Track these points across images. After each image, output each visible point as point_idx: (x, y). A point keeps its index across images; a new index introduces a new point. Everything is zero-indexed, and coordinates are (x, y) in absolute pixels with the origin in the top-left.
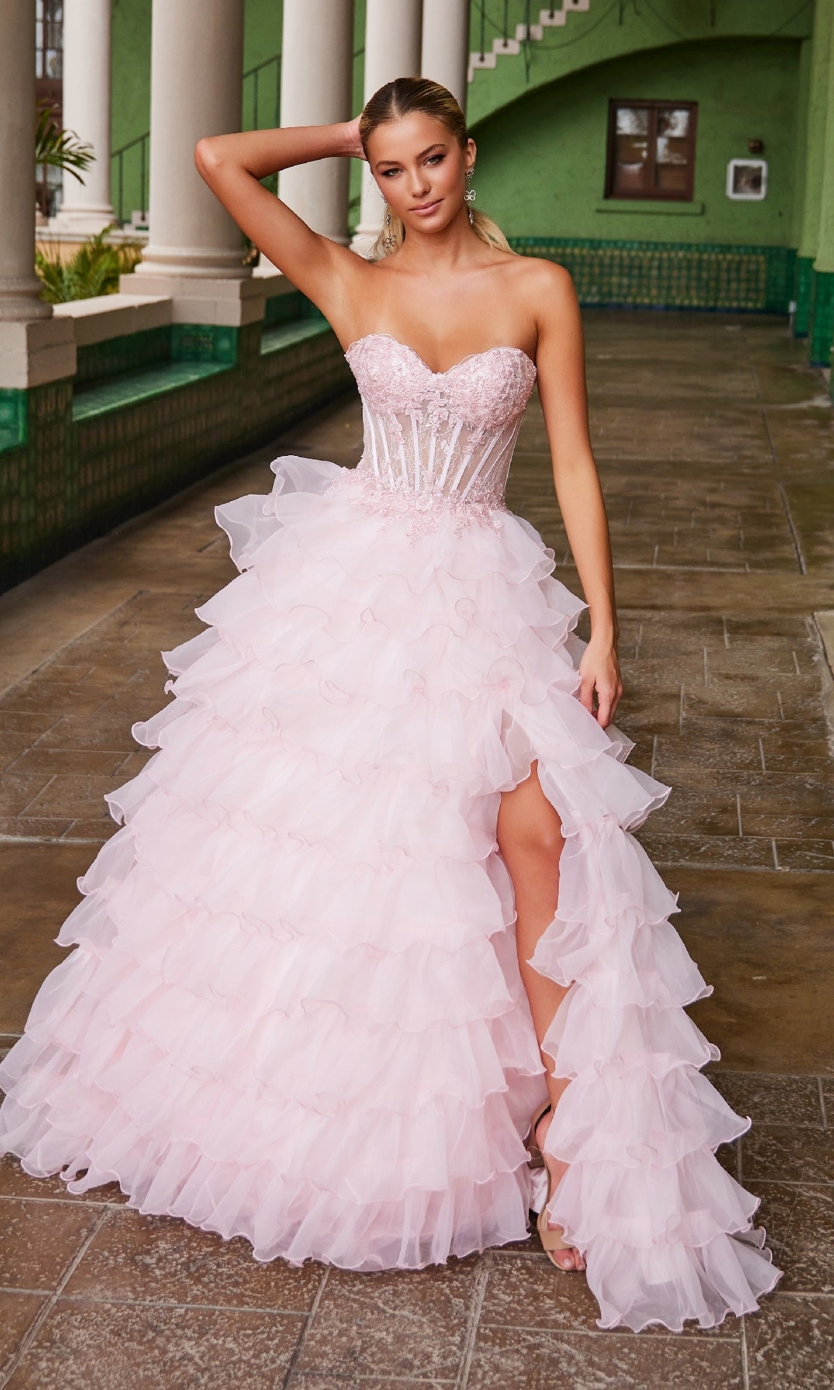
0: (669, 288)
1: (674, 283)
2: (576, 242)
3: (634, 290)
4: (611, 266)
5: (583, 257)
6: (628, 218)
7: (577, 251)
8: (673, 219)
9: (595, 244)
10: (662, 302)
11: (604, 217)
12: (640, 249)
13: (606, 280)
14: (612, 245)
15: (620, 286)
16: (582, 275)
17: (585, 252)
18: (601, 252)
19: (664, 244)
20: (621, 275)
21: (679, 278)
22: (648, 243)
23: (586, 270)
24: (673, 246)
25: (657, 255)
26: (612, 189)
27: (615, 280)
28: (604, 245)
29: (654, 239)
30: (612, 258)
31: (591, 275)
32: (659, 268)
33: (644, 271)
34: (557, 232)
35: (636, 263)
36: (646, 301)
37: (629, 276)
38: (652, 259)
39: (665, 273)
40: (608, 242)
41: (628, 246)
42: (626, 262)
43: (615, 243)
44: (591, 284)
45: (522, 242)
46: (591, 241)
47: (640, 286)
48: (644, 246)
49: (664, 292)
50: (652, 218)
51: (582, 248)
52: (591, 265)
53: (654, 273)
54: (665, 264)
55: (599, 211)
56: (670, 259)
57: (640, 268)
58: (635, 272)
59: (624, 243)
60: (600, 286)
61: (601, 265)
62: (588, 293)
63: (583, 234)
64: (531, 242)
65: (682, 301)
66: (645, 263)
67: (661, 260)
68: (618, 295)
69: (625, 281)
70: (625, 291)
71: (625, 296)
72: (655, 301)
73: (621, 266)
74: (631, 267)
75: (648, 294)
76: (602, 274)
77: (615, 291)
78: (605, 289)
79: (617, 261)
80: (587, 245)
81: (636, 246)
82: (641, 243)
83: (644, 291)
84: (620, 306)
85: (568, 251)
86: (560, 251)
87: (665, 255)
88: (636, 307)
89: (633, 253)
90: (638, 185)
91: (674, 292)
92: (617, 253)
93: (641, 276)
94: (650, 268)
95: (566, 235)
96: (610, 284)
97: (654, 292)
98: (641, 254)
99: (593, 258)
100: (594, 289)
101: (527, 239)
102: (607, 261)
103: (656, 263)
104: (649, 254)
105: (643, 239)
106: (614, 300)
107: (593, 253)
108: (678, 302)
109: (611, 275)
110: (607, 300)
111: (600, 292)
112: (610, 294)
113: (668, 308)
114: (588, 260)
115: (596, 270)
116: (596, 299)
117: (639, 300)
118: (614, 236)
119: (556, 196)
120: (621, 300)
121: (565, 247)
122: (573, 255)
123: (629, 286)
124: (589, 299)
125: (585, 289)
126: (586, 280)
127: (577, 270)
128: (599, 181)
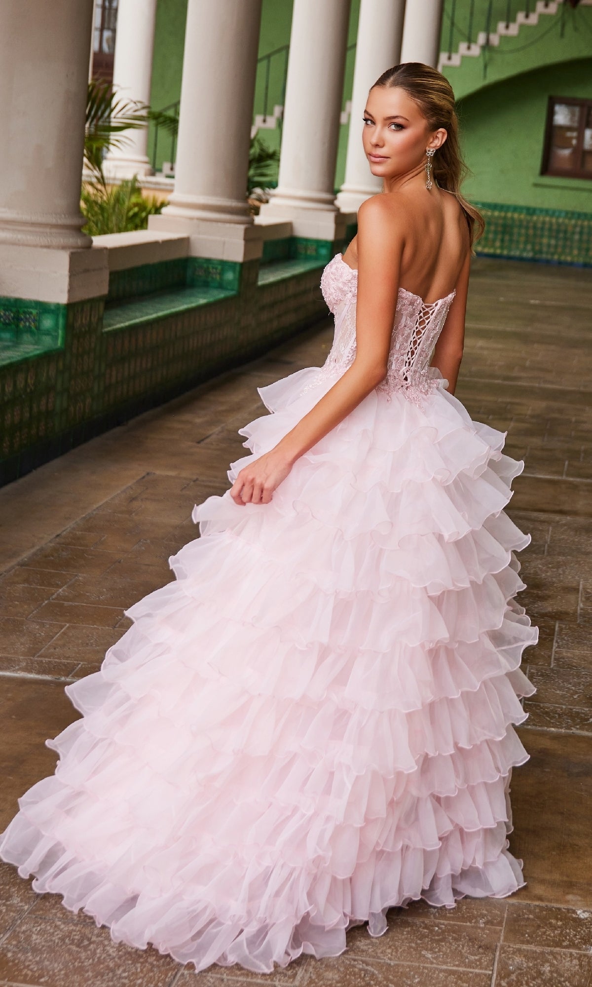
0: (587, 250)
2: (516, 209)
3: (559, 250)
4: (542, 229)
5: (521, 221)
6: (558, 192)
7: (516, 216)
9: (531, 211)
10: (581, 260)
11: (539, 190)
12: (566, 217)
13: (538, 240)
14: (544, 213)
15: (549, 245)
16: (519, 234)
17: (522, 216)
18: (535, 218)
19: (586, 215)
20: (550, 237)
22: (573, 213)
23: (523, 231)
25: (579, 222)
26: (547, 168)
27: (545, 241)
28: (538, 212)
29: (578, 210)
30: (544, 223)
31: (527, 236)
32: (581, 233)
33: (568, 235)
35: (563, 228)
36: (569, 259)
37: (557, 238)
38: (575, 226)
39: (585, 237)
40: (541, 210)
41: (557, 214)
42: (555, 227)
43: (547, 211)
44: (526, 242)
46: (528, 209)
47: (564, 247)
48: (569, 215)
49: (583, 253)
50: (577, 193)
51: (520, 213)
52: (527, 228)
53: (577, 237)
54: (586, 230)
55: (536, 185)
57: (565, 232)
58: (561, 235)
59: (554, 212)
60: (533, 244)
61: (535, 228)
62: (525, 250)
63: (522, 202)
66: (570, 229)
67: (582, 227)
68: (547, 253)
69: (553, 242)
70: (552, 250)
71: (553, 254)
72: (575, 259)
73: (550, 229)
74: (558, 231)
75: (571, 254)
76: (535, 235)
77: (545, 249)
78: (537, 248)
79: (547, 226)
80: (525, 211)
81: (563, 215)
82: (567, 213)
83: (567, 251)
84: (548, 262)
85: (509, 215)
86: (503, 214)
87: (586, 223)
88: (560, 263)
89: (561, 220)
90: (567, 166)
92: (547, 219)
93: (566, 239)
94: (573, 233)
95: (508, 203)
96: (541, 244)
97: (575, 252)
98: (567, 221)
99: (528, 222)
100: (529, 247)
102: (539, 225)
103: (578, 229)
104: (573, 222)
105: (570, 209)
106: (544, 256)
107: (529, 218)
109: (542, 236)
110: (538, 256)
111: (533, 250)
112: (541, 252)
113: (586, 265)
114: (525, 223)
115: (531, 232)
116: (530, 255)
117: (563, 258)
118: (546, 206)
119: (502, 171)
120: (549, 257)
121: (507, 212)
122: (512, 218)
123: (556, 246)
124: (525, 255)
125: (521, 246)
126: (522, 239)
127: (516, 230)
128: (537, 161)
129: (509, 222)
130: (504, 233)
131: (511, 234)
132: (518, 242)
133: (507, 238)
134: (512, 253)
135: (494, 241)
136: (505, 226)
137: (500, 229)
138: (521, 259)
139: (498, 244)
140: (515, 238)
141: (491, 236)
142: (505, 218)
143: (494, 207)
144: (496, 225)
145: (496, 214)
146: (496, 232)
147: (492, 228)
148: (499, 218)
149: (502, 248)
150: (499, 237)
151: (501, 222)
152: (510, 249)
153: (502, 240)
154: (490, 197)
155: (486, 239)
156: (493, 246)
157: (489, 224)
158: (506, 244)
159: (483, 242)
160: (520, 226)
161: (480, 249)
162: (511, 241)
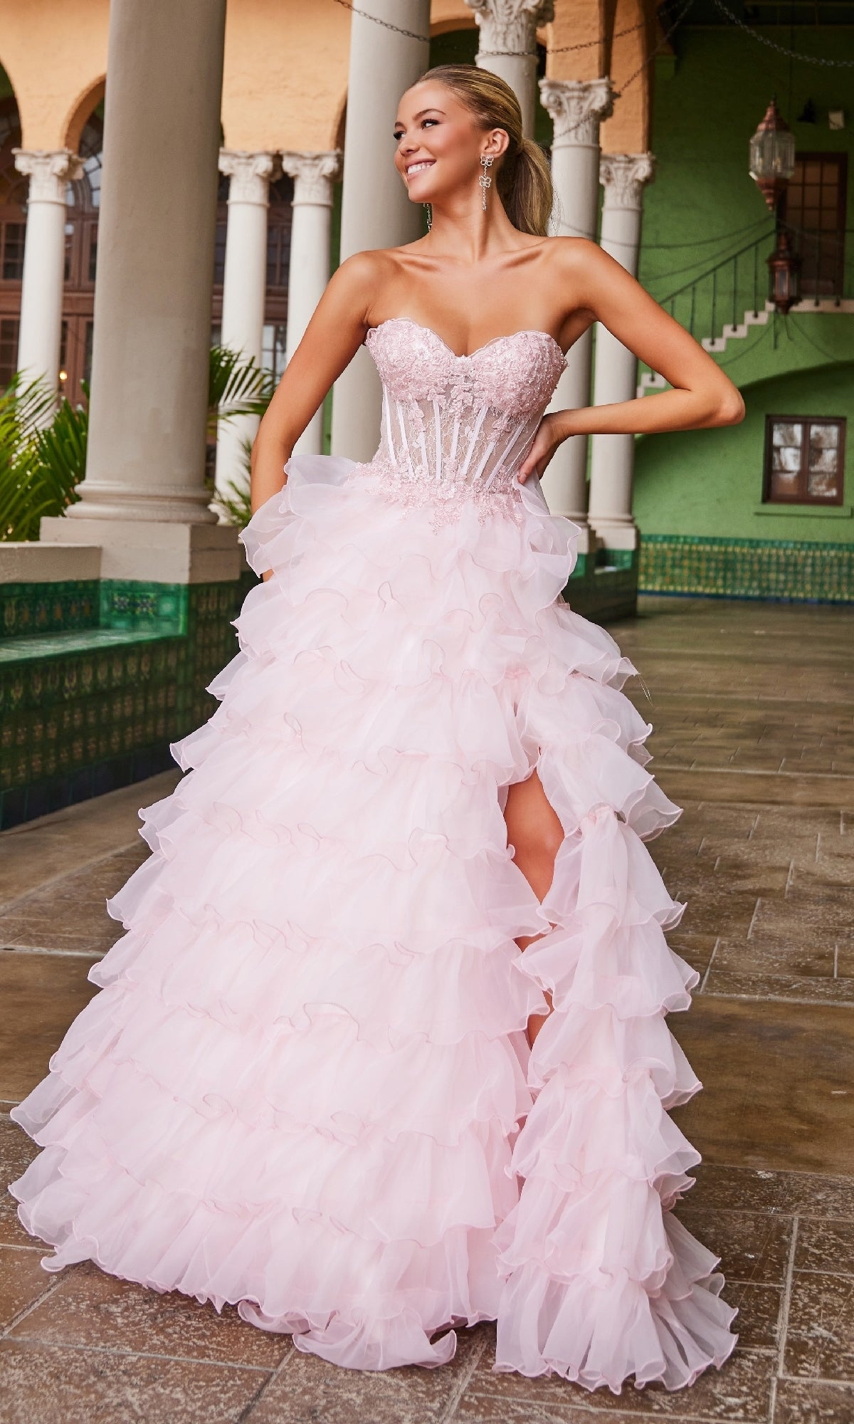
0: (822, 584)
1: (827, 579)
2: (737, 542)
3: (790, 585)
4: (769, 563)
5: (743, 555)
6: (783, 520)
7: (738, 550)
8: (825, 521)
9: (755, 544)
10: (816, 596)
11: (762, 519)
12: (795, 548)
13: (764, 576)
14: (769, 545)
15: (777, 581)
16: (743, 571)
17: (745, 550)
18: (759, 551)
19: (817, 544)
20: (778, 572)
21: (831, 575)
22: (802, 543)
23: (747, 567)
24: (825, 545)
25: (811, 554)
26: (769, 495)
27: (773, 576)
28: (762, 544)
29: (808, 539)
30: (770, 556)
31: (752, 571)
32: (813, 565)
33: (799, 568)
34: (719, 533)
35: (792, 560)
36: (801, 595)
37: (785, 572)
38: (806, 557)
39: (818, 570)
40: (766, 542)
41: (784, 545)
42: (783, 560)
43: (773, 542)
44: (752, 579)
45: (689, 540)
46: (751, 541)
47: (796, 581)
48: (799, 546)
49: (817, 588)
50: (806, 520)
51: (743, 547)
52: (751, 563)
53: (809, 570)
54: (818, 562)
55: (758, 514)
56: (822, 557)
57: (795, 565)
58: (791, 569)
59: (781, 543)
60: (760, 581)
61: (760, 562)
62: (750, 587)
63: (743, 534)
64: (696, 541)
65: (834, 595)
66: (800, 561)
67: (814, 558)
68: (776, 590)
69: (782, 577)
70: (781, 586)
71: (782, 591)
72: (809, 596)
73: (778, 563)
74: (787, 564)
75: (803, 589)
76: (760, 571)
77: (773, 586)
78: (764, 585)
79: (774, 559)
80: (747, 544)
81: (791, 545)
82: (795, 543)
83: (799, 586)
84: (778, 600)
85: (730, 549)
86: (723, 549)
87: (818, 554)
88: (792, 600)
89: (789, 552)
90: (793, 492)
91: (826, 587)
92: (774, 551)
93: (796, 573)
94: (804, 566)
95: (728, 536)
96: (768, 580)
97: (808, 587)
98: (796, 553)
99: (752, 556)
100: (755, 584)
101: (693, 538)
102: (765, 559)
103: (809, 561)
104: (803, 553)
105: (799, 539)
106: (773, 594)
107: (752, 551)
108: (830, 596)
109: (769, 571)
110: (766, 594)
111: (760, 587)
112: (768, 589)
113: (821, 601)
114: (748, 558)
115: (756, 567)
116: (757, 593)
117: (794, 595)
118: (771, 537)
119: (718, 500)
120: (779, 594)
121: (727, 546)
122: (734, 553)
123: (786, 582)
124: (751, 593)
125: (746, 584)
126: (747, 575)
127: (739, 566)
128: (757, 488)
129: (731, 557)
130: (725, 570)
131: (734, 571)
132: (742, 579)
133: (729, 575)
134: (736, 592)
135: (715, 579)
136: (726, 562)
137: (720, 565)
138: (747, 599)
139: (720, 582)
140: (739, 574)
141: (712, 574)
142: (726, 553)
143: (713, 541)
144: (717, 561)
145: (716, 548)
146: (717, 570)
147: (713, 565)
148: (719, 552)
149: (724, 586)
150: (721, 574)
151: (721, 557)
152: (733, 588)
153: (724, 578)
154: (707, 530)
155: (707, 577)
156: (715, 585)
157: (709, 560)
158: (729, 582)
159: (703, 581)
160: (743, 561)
161: (700, 589)
162: (734, 578)
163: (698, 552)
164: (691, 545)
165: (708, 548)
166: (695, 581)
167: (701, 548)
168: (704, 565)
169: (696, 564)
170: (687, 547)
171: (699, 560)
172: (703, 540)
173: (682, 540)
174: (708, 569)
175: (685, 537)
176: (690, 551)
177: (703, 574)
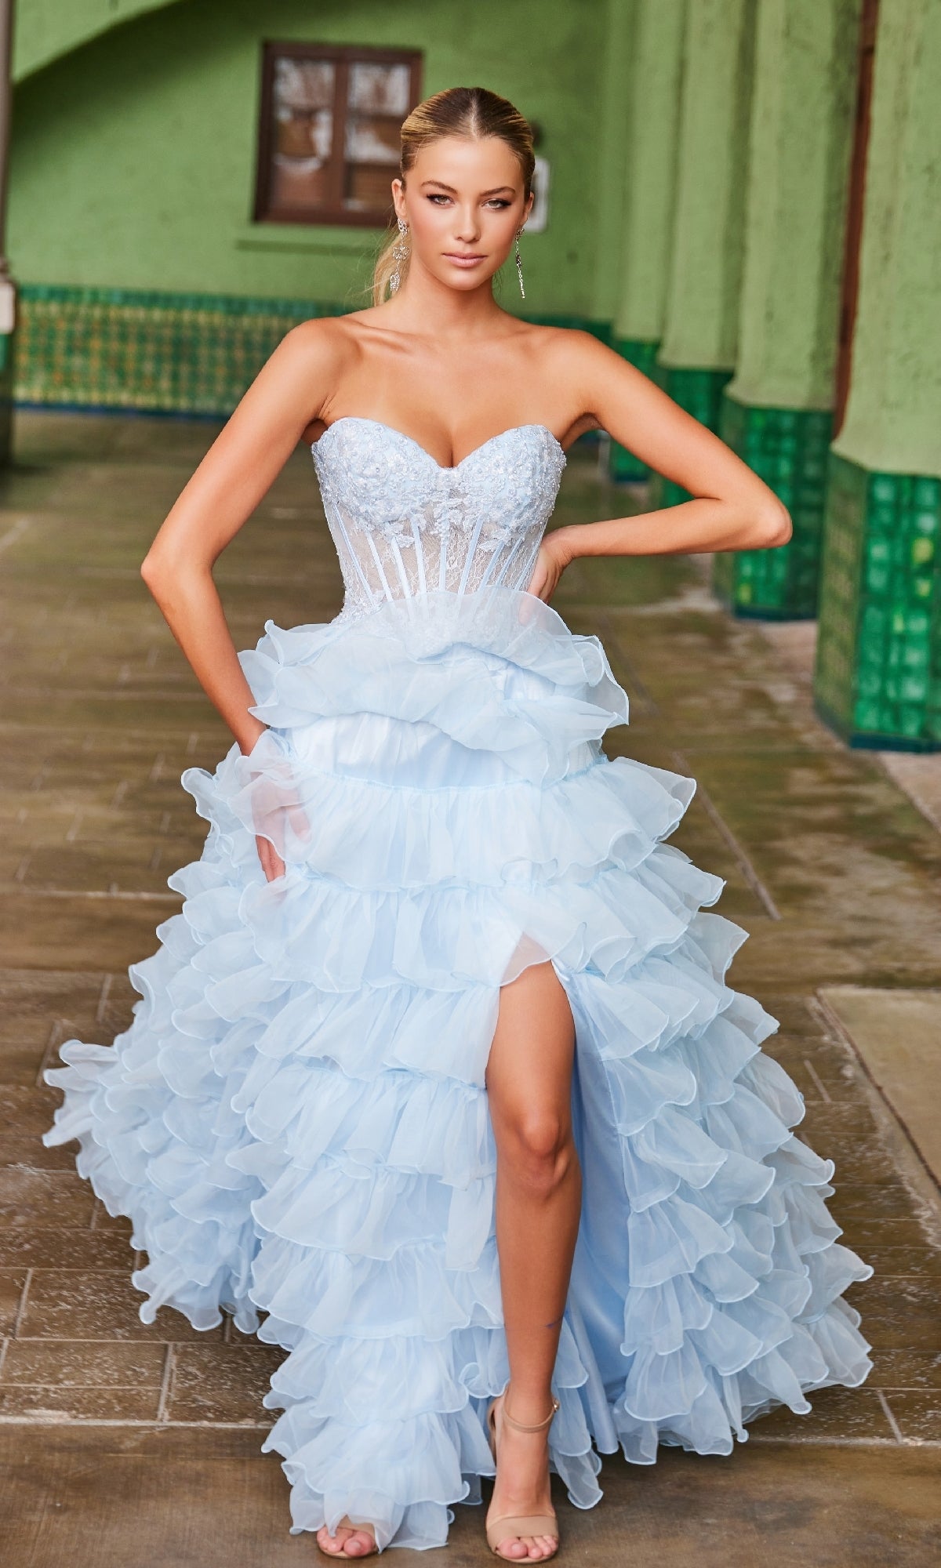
2: (200, 301)
4: (264, 347)
5: (213, 330)
6: (293, 258)
7: (202, 318)
9: (235, 305)
11: (251, 257)
16: (213, 362)
18: (246, 321)
23: (220, 353)
26: (266, 206)
28: (251, 306)
31: (231, 363)
34: (164, 282)
40: (259, 303)
41: (296, 310)
43: (273, 303)
44: (230, 379)
45: (102, 297)
46: (229, 300)
51: (212, 311)
52: (229, 345)
55: (244, 246)
59: (288, 304)
61: (247, 344)
63: (213, 285)
64: (117, 299)
80: (221, 306)
82: (318, 307)
85: (187, 317)
86: (171, 315)
90: (310, 198)
92: (274, 323)
95: (183, 290)
99: (231, 331)
101: (110, 293)
102: (257, 337)
107: (231, 321)
114: (222, 335)
115: (239, 355)
118: (269, 291)
119: (164, 216)
121: (180, 309)
122: (195, 326)
125: (219, 389)
126: (221, 372)
127: (203, 352)
128: (242, 191)
129: (188, 333)
130: (177, 358)
131: (194, 361)
132: (210, 379)
133: (185, 370)
134: (199, 406)
135: (156, 377)
136: (179, 343)
137: (167, 350)
139: (165, 384)
140: (203, 368)
141: (149, 367)
143: (151, 299)
144: (159, 341)
145: (157, 315)
146: (159, 358)
147: (152, 348)
148: (163, 325)
149: (175, 392)
150: (168, 368)
151: (168, 333)
152: (192, 395)
153: (175, 377)
154: (140, 276)
155: (139, 375)
156: (155, 390)
157: (142, 338)
158: (184, 383)
159: (131, 382)
160: (213, 342)
161: (124, 398)
162: (194, 376)
163: (122, 323)
164: (106, 306)
165: (141, 314)
166: (113, 380)
167: (128, 313)
168: (132, 349)
169: (115, 346)
170: (97, 313)
171: (123, 337)
172: (130, 298)
173: (87, 297)
174: (141, 358)
175: (95, 294)
176: (105, 321)
177: (130, 366)
